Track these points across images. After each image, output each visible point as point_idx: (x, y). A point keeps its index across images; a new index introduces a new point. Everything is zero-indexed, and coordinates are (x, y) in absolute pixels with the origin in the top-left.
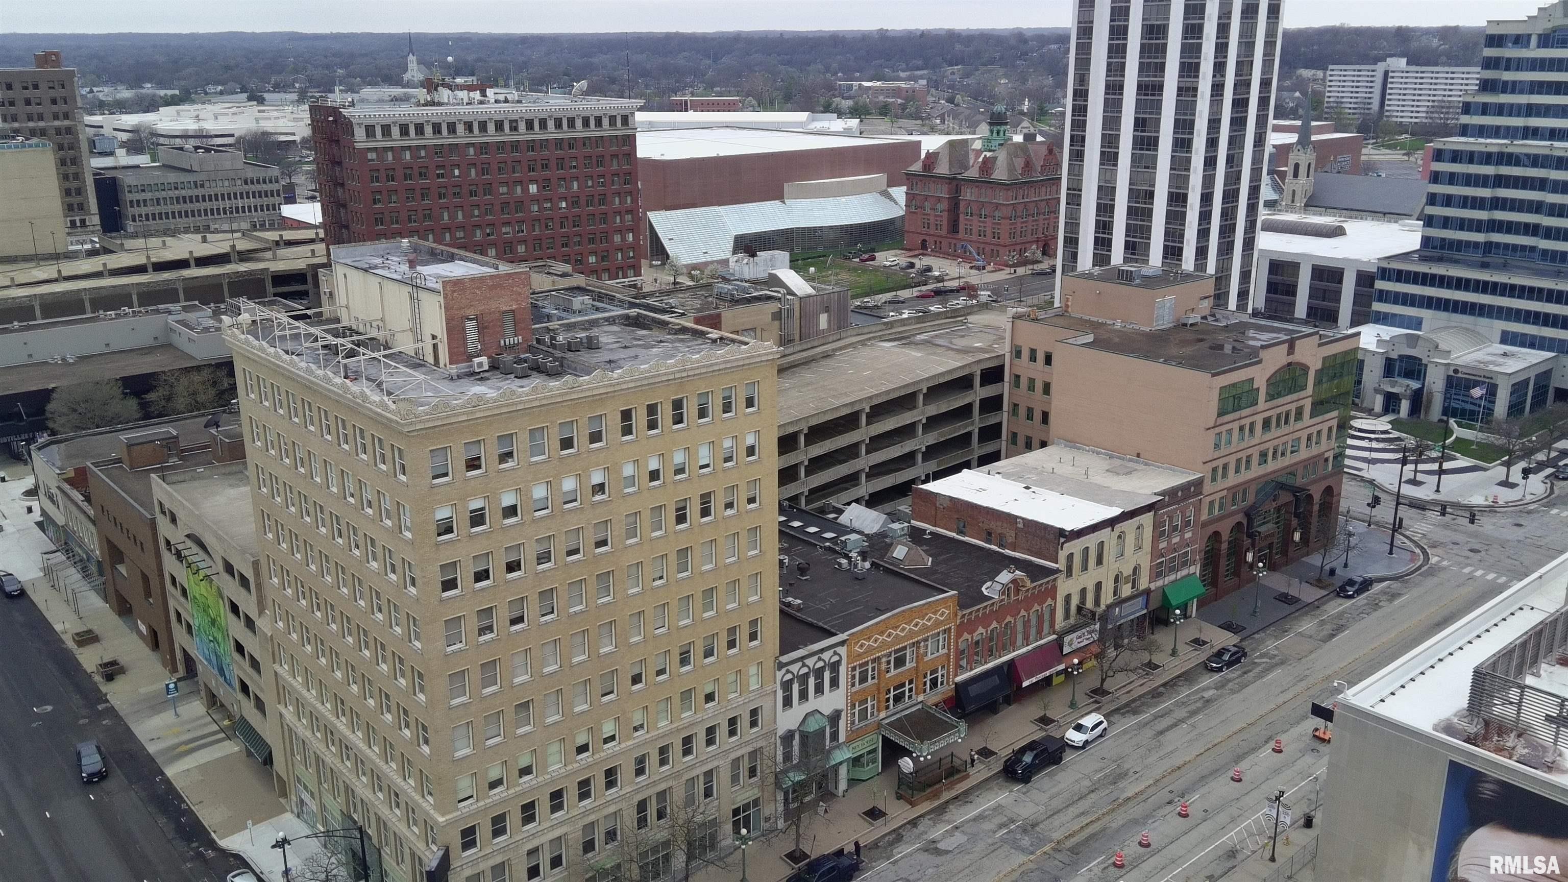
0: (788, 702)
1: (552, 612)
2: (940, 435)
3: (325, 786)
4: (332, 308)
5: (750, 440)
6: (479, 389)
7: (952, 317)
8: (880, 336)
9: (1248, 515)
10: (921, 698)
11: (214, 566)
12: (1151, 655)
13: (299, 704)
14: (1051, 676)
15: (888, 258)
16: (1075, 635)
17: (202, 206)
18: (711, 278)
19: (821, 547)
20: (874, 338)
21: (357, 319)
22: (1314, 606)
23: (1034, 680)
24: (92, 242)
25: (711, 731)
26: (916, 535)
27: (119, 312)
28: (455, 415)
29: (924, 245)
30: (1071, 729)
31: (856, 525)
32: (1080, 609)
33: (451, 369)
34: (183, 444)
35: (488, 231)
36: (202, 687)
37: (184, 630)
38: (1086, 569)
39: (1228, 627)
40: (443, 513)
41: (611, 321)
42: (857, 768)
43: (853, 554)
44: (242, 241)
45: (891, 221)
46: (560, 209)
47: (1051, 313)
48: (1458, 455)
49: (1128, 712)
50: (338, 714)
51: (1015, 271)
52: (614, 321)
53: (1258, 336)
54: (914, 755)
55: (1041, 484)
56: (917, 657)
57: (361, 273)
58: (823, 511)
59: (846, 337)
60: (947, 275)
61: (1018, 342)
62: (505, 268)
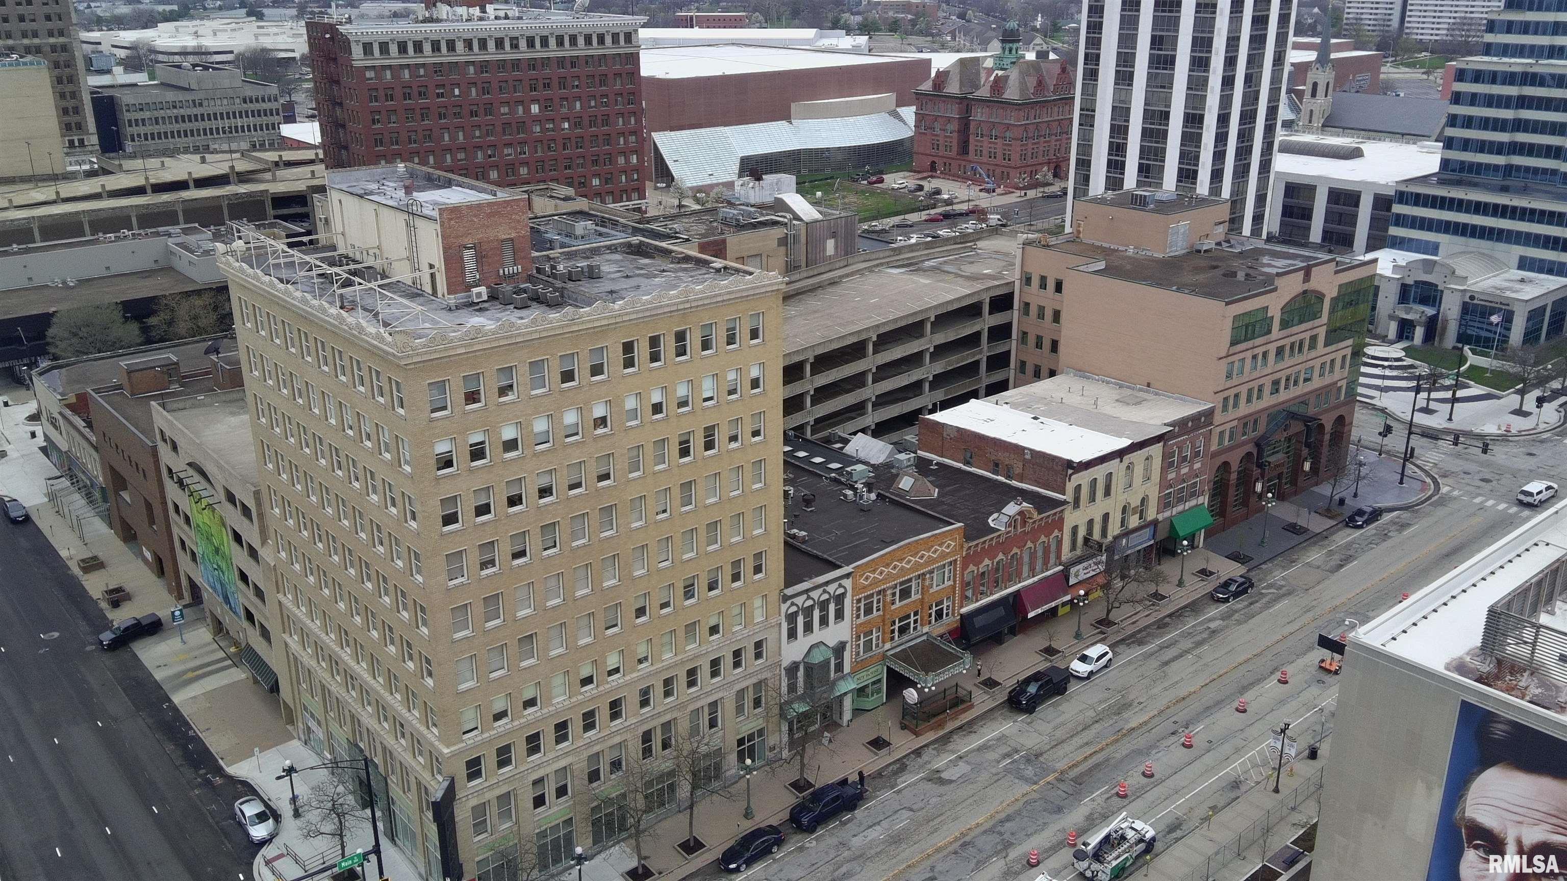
0: (792, 634)
1: (555, 546)
2: (949, 364)
3: (332, 714)
4: (328, 235)
5: (755, 373)
6: (476, 320)
7: (961, 243)
8: (888, 263)
9: (1258, 445)
10: (926, 629)
11: (216, 495)
12: (1157, 585)
13: (304, 635)
14: (1056, 608)
15: (896, 180)
16: (1081, 566)
17: (201, 125)
18: (717, 202)
19: (826, 478)
20: (882, 264)
21: (353, 246)
22: (1322, 537)
23: (1039, 611)
24: (91, 162)
25: (715, 663)
26: (922, 466)
27: (118, 234)
28: (453, 348)
29: (933, 167)
30: (1076, 660)
31: (862, 455)
32: (1086, 540)
33: (449, 299)
34: (183, 370)
35: (489, 152)
36: (208, 614)
37: (189, 557)
38: (1094, 500)
39: (1235, 557)
40: (442, 447)
41: (612, 249)
42: (862, 699)
43: (859, 486)
44: (242, 162)
45: (900, 142)
46: (563, 129)
47: (1061, 239)
48: (1472, 383)
49: (1133, 642)
50: (342, 644)
51: (1025, 194)
52: (616, 249)
53: (1273, 263)
54: (919, 686)
55: (1050, 414)
56: (923, 589)
57: (356, 199)
58: (828, 440)
59: (853, 264)
60: (956, 197)
61: (1028, 269)
62: (503, 195)
